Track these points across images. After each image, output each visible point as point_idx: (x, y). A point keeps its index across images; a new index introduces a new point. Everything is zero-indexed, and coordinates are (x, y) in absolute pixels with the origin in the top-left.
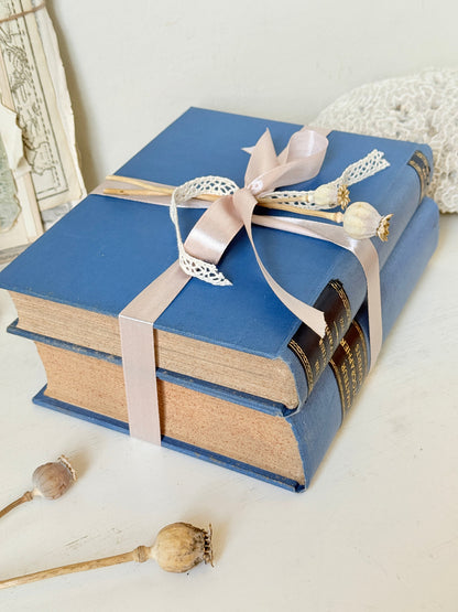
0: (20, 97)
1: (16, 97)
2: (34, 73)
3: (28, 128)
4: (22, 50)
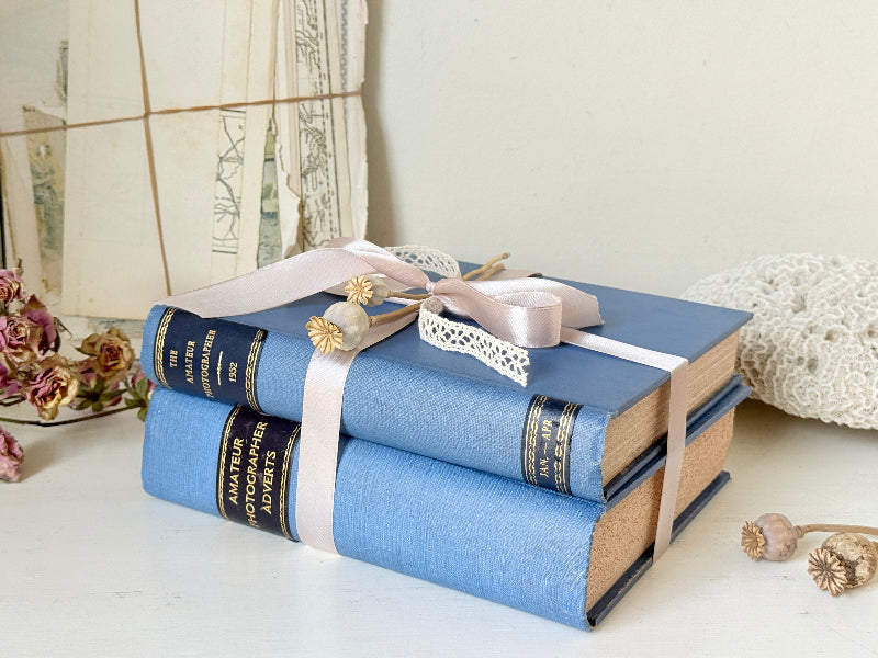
0: (310, 184)
1: (306, 181)
2: (331, 161)
3: (313, 221)
4: (322, 134)
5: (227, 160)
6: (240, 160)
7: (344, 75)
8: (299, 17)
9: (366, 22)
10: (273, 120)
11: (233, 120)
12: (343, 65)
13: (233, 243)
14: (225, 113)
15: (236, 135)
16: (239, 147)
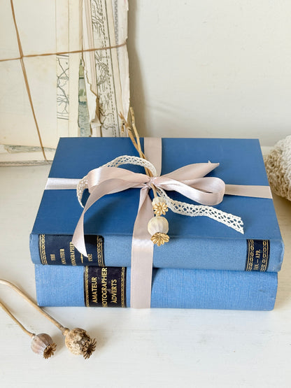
1: (100, 87)
3: (103, 105)
4: (107, 66)
5: (61, 78)
6: (68, 78)
7: (116, 37)
8: (93, 9)
9: (128, 9)
10: (82, 59)
11: (63, 60)
12: (116, 33)
13: (67, 115)
14: (58, 56)
15: (65, 67)
16: (67, 72)
